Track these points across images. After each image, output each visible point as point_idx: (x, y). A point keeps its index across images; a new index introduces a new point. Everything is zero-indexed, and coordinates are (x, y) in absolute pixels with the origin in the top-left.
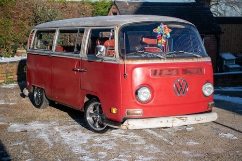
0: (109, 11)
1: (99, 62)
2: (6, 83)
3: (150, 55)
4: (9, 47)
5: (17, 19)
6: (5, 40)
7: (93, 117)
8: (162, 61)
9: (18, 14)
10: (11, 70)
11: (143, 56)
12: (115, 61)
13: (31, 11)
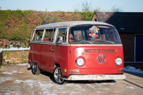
0: (92, 18)
1: (60, 46)
2: (22, 63)
3: (85, 42)
4: (26, 41)
5: (32, 24)
6: (24, 37)
7: (58, 76)
8: (91, 45)
9: (33, 20)
10: (25, 55)
11: (81, 42)
12: (66, 44)
13: (41, 19)
